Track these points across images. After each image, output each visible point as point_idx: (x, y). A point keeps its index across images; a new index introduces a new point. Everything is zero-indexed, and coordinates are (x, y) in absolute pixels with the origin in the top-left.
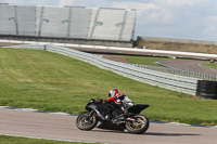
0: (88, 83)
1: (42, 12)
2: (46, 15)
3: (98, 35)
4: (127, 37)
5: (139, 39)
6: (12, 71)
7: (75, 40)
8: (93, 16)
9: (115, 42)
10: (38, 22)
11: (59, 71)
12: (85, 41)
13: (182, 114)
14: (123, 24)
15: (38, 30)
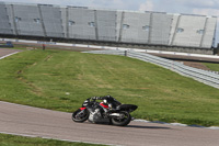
0: (169, 91)
1: (123, 17)
2: (126, 21)
3: (178, 42)
4: (208, 44)
6: (91, 77)
7: (156, 46)
8: (175, 22)
9: (196, 48)
10: (118, 27)
11: (140, 78)
12: (166, 47)
14: (204, 31)
15: (118, 35)
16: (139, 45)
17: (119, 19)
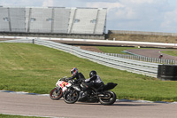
1: (30, 13)
2: (33, 15)
3: (75, 30)
4: (100, 31)
5: (110, 32)
6: (7, 61)
7: (57, 34)
8: (72, 14)
9: (90, 35)
10: (27, 21)
11: (46, 60)
12: (66, 35)
13: (147, 93)
14: (96, 20)
15: (27, 27)
16: (44, 34)
17: (27, 14)
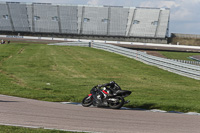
1: (83, 12)
2: (86, 15)
3: (135, 32)
4: (162, 34)
5: (173, 35)
7: (114, 37)
8: (131, 15)
9: (151, 38)
10: (79, 21)
12: (123, 38)
14: (158, 22)
15: (79, 28)
16: (98, 36)
